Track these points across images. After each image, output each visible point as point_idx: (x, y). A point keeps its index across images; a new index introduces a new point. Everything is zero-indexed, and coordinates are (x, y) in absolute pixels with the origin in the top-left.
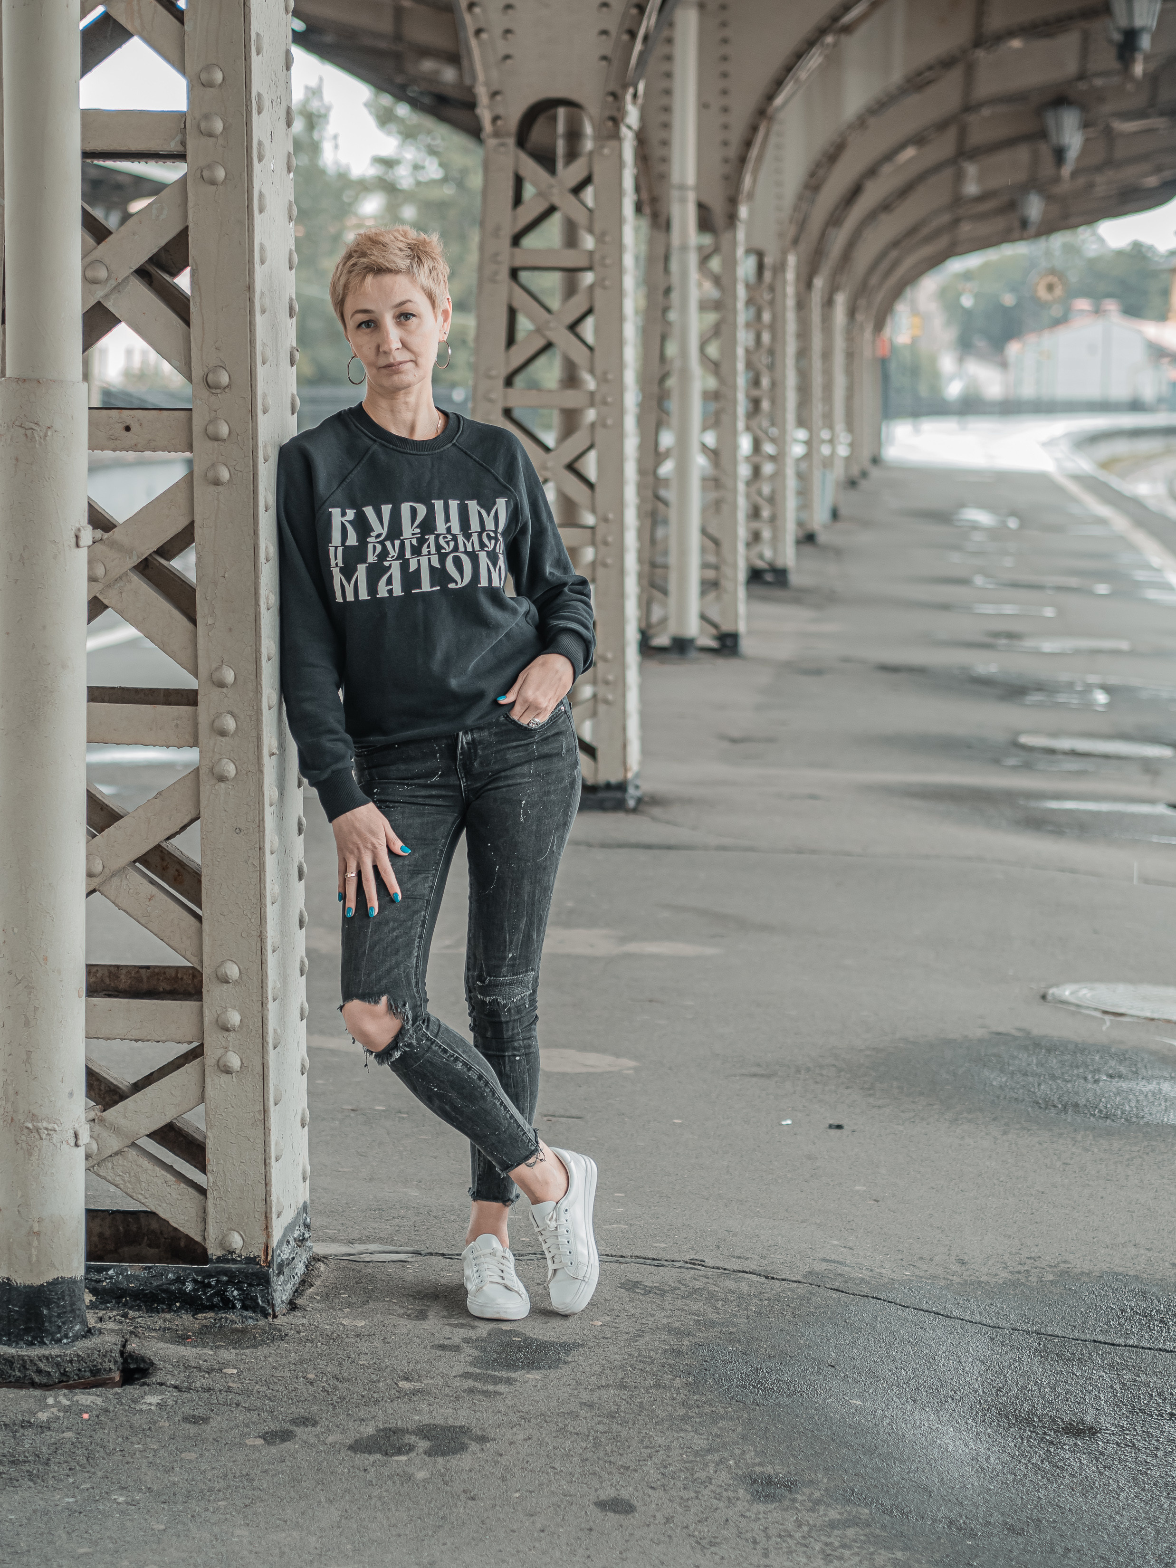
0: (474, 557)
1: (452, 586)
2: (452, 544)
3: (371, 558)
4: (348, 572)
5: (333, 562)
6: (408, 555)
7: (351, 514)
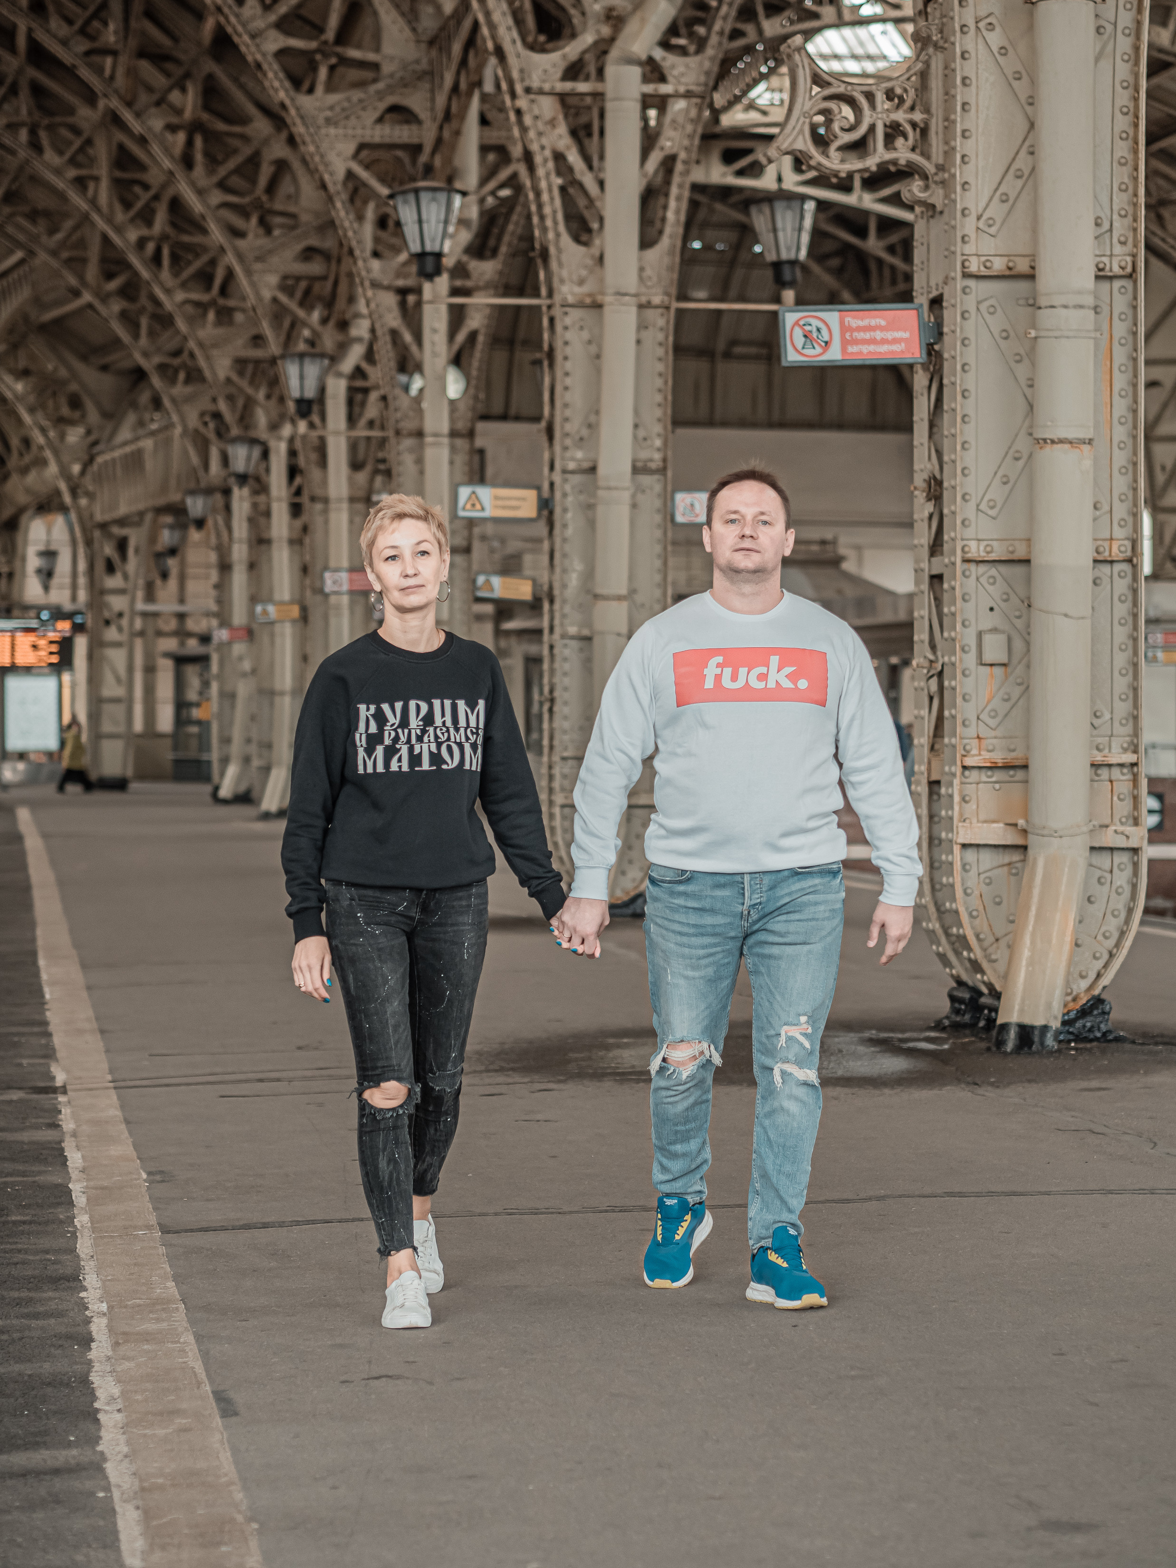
0: (461, 746)
1: (444, 767)
2: (446, 735)
3: (387, 742)
4: (370, 751)
5: (358, 743)
6: (414, 741)
7: (373, 708)
